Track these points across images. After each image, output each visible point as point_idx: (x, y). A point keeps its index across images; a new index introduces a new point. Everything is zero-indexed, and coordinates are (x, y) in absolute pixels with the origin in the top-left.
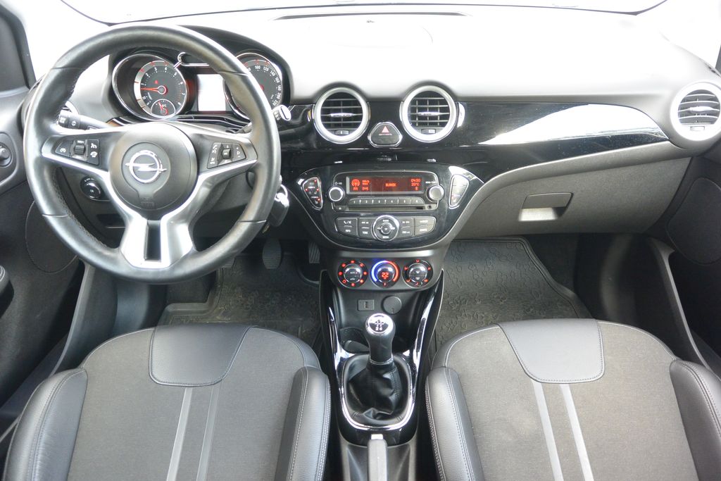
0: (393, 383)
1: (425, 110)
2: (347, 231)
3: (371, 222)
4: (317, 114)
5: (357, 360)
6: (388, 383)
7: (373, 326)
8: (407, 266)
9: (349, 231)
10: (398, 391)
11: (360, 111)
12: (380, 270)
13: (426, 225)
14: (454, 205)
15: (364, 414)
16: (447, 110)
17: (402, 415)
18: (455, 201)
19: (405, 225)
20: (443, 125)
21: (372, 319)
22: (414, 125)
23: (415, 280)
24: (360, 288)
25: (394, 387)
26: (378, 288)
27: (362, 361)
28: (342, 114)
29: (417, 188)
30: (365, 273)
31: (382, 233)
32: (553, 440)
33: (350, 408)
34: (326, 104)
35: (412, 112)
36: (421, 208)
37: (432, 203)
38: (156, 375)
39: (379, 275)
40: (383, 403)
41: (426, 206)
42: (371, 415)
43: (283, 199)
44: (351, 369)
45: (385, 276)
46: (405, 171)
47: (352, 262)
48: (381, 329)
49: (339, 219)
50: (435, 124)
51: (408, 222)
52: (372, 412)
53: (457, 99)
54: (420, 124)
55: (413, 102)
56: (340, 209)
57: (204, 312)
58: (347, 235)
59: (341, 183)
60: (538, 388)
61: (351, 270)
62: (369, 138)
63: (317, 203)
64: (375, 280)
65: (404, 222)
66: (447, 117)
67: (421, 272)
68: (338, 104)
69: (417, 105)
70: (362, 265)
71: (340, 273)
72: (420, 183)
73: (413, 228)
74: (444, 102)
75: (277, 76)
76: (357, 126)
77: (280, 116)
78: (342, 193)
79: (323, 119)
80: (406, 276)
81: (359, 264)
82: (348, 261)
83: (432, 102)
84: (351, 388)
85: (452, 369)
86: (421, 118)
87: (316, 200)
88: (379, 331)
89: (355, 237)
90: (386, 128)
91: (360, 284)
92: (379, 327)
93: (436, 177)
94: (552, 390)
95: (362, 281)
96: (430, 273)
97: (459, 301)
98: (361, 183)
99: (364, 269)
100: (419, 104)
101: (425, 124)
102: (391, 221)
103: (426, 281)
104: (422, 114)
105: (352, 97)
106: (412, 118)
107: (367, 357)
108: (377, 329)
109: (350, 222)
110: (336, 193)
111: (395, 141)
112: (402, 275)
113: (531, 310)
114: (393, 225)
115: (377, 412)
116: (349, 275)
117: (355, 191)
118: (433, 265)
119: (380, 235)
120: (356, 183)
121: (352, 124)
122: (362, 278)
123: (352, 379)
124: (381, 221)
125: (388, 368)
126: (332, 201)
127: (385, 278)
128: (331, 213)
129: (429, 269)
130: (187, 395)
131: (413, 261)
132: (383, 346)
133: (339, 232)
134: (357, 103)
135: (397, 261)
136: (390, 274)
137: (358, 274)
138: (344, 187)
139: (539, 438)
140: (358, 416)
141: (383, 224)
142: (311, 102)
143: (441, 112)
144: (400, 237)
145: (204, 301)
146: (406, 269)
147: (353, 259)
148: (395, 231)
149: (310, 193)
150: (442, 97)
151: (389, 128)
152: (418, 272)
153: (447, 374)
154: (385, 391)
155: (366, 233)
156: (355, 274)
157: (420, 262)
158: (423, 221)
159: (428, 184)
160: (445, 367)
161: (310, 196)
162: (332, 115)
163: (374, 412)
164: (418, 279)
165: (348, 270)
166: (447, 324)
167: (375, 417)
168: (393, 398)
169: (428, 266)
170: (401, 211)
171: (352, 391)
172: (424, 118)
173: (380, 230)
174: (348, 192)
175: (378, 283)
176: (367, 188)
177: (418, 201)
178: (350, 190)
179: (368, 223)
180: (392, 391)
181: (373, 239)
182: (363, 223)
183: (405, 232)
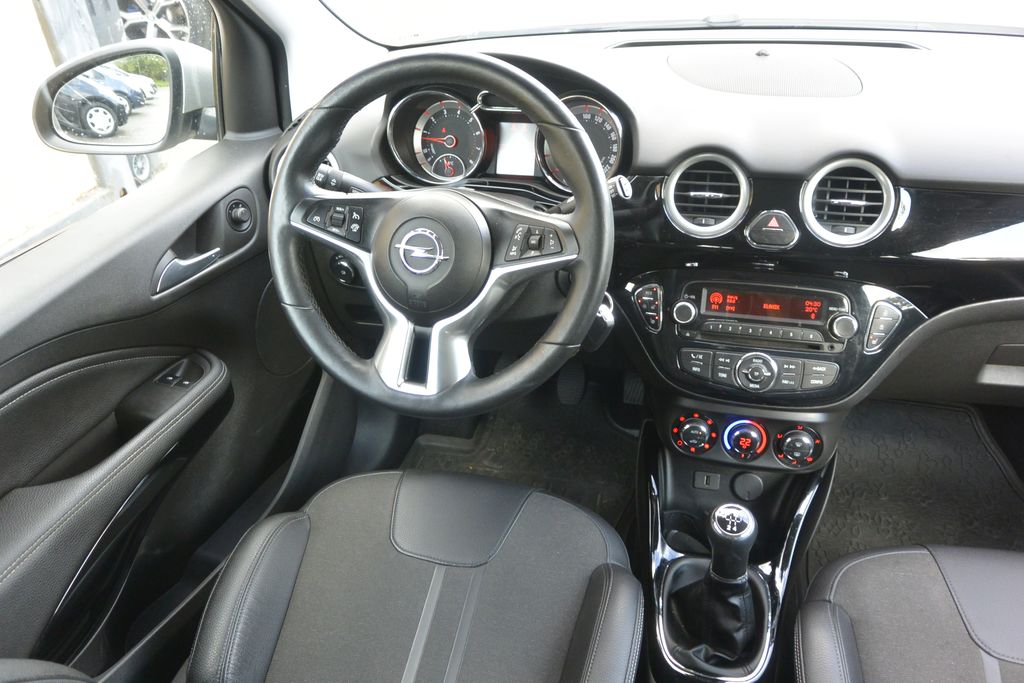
0: (743, 613)
1: (841, 196)
2: (694, 369)
3: (734, 360)
4: (669, 192)
5: (688, 565)
6: (734, 612)
7: (723, 523)
8: (782, 433)
9: (698, 370)
10: (750, 626)
11: (737, 190)
12: (737, 433)
13: (822, 374)
14: (873, 349)
15: (691, 652)
16: (880, 198)
17: (752, 666)
18: (874, 342)
19: (788, 370)
20: (870, 221)
21: (723, 511)
22: (820, 218)
23: (792, 456)
24: (704, 456)
25: (743, 619)
26: (730, 459)
27: (696, 569)
28: (707, 194)
29: (813, 316)
30: (714, 435)
31: (750, 380)
33: (669, 638)
34: (683, 176)
35: (819, 197)
36: (818, 347)
37: (836, 342)
38: (398, 540)
39: (735, 442)
40: (722, 640)
41: (826, 346)
42: (702, 655)
43: (607, 314)
44: (677, 576)
45: (744, 443)
46: (797, 287)
47: (696, 415)
48: (735, 529)
49: (684, 350)
50: (855, 220)
51: (793, 367)
52: (703, 651)
53: (898, 182)
54: (830, 218)
55: (823, 183)
56: (688, 335)
57: (467, 452)
58: (695, 375)
59: (693, 297)
61: (691, 428)
62: (747, 233)
63: (653, 322)
64: (729, 447)
65: (786, 366)
66: (878, 210)
67: (804, 445)
68: (702, 177)
69: (829, 188)
70: (710, 422)
71: (675, 430)
72: (820, 309)
73: (799, 377)
74: (877, 185)
75: (614, 129)
76: (729, 213)
77: (616, 191)
78: (693, 311)
79: (678, 199)
80: (779, 447)
81: (706, 420)
82: (689, 414)
83: (854, 185)
84: (673, 606)
85: (841, 607)
86: (833, 207)
87: (653, 317)
88: (731, 531)
89: (707, 380)
90: (775, 221)
91: (704, 450)
92: (733, 525)
93: (846, 301)
94: (1016, 675)
95: (707, 446)
96: (818, 449)
97: (851, 491)
98: (725, 299)
99: (712, 429)
100: (832, 187)
101: (839, 218)
102: (766, 363)
103: (810, 459)
104: (836, 201)
105: (727, 168)
106: (818, 206)
107: (706, 563)
108: (729, 527)
109: (701, 357)
110: (685, 311)
111: (786, 241)
112: (771, 445)
113: (976, 524)
114: (767, 368)
115: (712, 652)
116: (688, 435)
117: (714, 310)
118: (824, 438)
119: (746, 382)
120: (717, 298)
121: (721, 210)
122: (708, 443)
123: (677, 592)
124: (749, 361)
125: (738, 590)
126: (678, 323)
127: (744, 447)
128: (674, 340)
129: (818, 441)
130: (438, 577)
131: (792, 426)
132: (735, 555)
133: (682, 369)
134: (734, 178)
135: (766, 423)
136: (754, 441)
137: (703, 435)
138: (697, 303)
140: (681, 653)
141: (753, 366)
142: (662, 172)
143: (866, 200)
144: (778, 388)
145: (469, 436)
146: (779, 437)
147: (696, 411)
148: (771, 378)
149: (645, 306)
150: (873, 177)
151: (780, 220)
152: (798, 445)
153: (834, 614)
154: (730, 624)
155: (724, 375)
156: (698, 435)
157: (804, 429)
158: (818, 369)
159: (834, 312)
160: (830, 602)
161: (644, 311)
162: (692, 194)
163: (707, 653)
164: (797, 455)
165: (687, 426)
166: (829, 525)
167: (707, 660)
168: (739, 636)
169: (815, 436)
170: (783, 348)
171: (675, 612)
172: (839, 208)
173: (746, 375)
174: (703, 311)
175: (732, 452)
176: (733, 308)
177: (813, 336)
178: (707, 309)
179: (728, 361)
180: (739, 625)
181: (733, 386)
182: (721, 360)
183: (786, 382)
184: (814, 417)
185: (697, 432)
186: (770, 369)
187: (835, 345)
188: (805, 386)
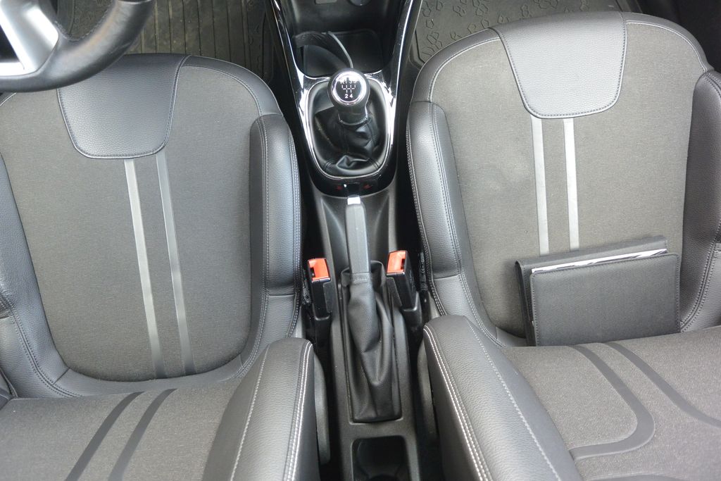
0: (368, 134)
6: (363, 135)
7: (341, 91)
15: (337, 165)
17: (380, 161)
25: (369, 137)
32: (544, 185)
40: (357, 151)
42: (345, 164)
44: (317, 100)
52: (346, 160)
60: (537, 124)
84: (318, 124)
85: (438, 106)
88: (349, 99)
92: (349, 94)
94: (553, 128)
108: (346, 95)
115: (351, 159)
123: (319, 114)
132: (354, 114)
139: (530, 183)
140: (330, 167)
154: (361, 142)
160: (430, 102)
163: (348, 159)
167: (348, 166)
168: (369, 146)
171: (320, 129)
180: (367, 141)
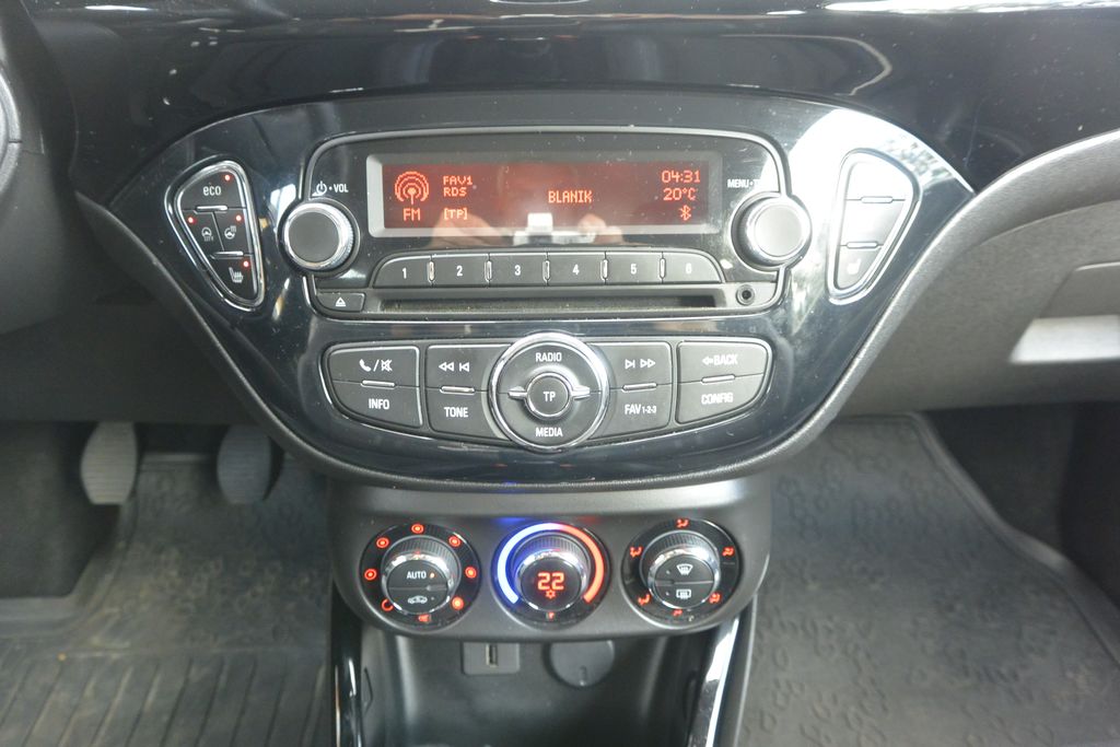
2: (374, 404)
3: (483, 364)
8: (642, 542)
9: (385, 404)
12: (529, 560)
13: (728, 375)
18: (852, 271)
19: (638, 374)
23: (672, 598)
24: (456, 628)
26: (519, 627)
29: (685, 212)
30: (471, 573)
31: (530, 415)
36: (708, 299)
37: (756, 277)
39: (529, 588)
41: (730, 291)
45: (550, 584)
46: (632, 128)
47: (418, 528)
49: (339, 350)
51: (649, 363)
56: (340, 303)
58: (377, 420)
59: (341, 187)
63: (238, 277)
64: (513, 597)
65: (629, 364)
67: (697, 569)
70: (457, 539)
71: (371, 574)
72: (701, 188)
73: (668, 392)
78: (345, 232)
80: (637, 580)
81: (444, 536)
82: (399, 527)
87: (237, 266)
89: (413, 432)
91: (451, 615)
95: (458, 603)
96: (732, 569)
98: (436, 188)
99: (466, 556)
102: (572, 360)
103: (715, 598)
109: (386, 365)
112: (618, 578)
114: (579, 376)
116: (404, 584)
117: (410, 224)
118: (744, 539)
119: (523, 424)
122: (459, 593)
124: (527, 358)
126: (305, 271)
127: (550, 595)
129: (728, 552)
131: (663, 525)
135: (598, 525)
136: (572, 578)
137: (441, 579)
138: (355, 204)
141: (537, 372)
144: (613, 429)
146: (633, 554)
147: (419, 519)
148: (591, 402)
149: (207, 234)
152: (684, 570)
155: (461, 412)
156: (427, 581)
157: (691, 527)
158: (717, 361)
159: (740, 191)
161: (208, 248)
164: (684, 594)
165: (397, 561)
169: (722, 538)
170: (618, 313)
173: (522, 402)
174: (377, 227)
176: (462, 211)
177: (691, 268)
178: (389, 223)
179: (465, 367)
181: (493, 441)
182: (444, 367)
183: (634, 409)
184: (717, 493)
185: (422, 574)
186: (586, 376)
187: (754, 287)
188: (686, 416)
